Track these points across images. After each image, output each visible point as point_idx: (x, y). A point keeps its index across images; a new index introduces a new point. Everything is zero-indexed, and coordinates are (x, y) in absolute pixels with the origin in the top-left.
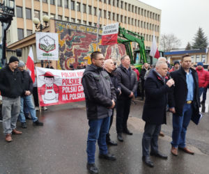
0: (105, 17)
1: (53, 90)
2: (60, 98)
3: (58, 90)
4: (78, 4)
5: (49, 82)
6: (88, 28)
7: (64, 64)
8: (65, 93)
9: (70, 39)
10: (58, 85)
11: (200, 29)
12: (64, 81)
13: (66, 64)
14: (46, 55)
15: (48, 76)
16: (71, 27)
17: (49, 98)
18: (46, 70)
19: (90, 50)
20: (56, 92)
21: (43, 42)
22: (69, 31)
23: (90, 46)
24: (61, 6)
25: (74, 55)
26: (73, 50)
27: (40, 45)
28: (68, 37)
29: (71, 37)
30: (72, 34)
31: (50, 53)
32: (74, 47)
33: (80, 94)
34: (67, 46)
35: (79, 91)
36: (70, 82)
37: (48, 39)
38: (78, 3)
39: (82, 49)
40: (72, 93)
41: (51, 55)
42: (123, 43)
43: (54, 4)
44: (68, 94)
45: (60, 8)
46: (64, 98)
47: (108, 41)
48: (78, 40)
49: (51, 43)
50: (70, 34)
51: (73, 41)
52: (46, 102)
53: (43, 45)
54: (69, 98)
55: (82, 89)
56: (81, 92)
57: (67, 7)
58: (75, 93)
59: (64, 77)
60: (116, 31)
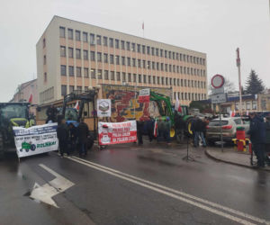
0: (144, 67)
1: (107, 135)
2: (111, 140)
3: (110, 135)
5: (106, 131)
8: (114, 137)
10: (110, 132)
11: (253, 72)
12: (114, 130)
14: (103, 113)
15: (105, 127)
17: (105, 141)
18: (103, 123)
19: (130, 105)
21: (101, 105)
23: (129, 102)
24: (101, 61)
25: (117, 111)
26: (116, 106)
27: (99, 107)
28: (112, 96)
29: (114, 96)
30: (115, 94)
32: (117, 104)
35: (123, 136)
36: (118, 130)
37: (105, 103)
38: (116, 56)
39: (124, 105)
40: (119, 137)
41: (107, 113)
43: (94, 60)
44: (116, 138)
46: (114, 141)
47: (143, 101)
48: (120, 98)
49: (106, 105)
50: (113, 94)
51: (116, 99)
52: (104, 143)
53: (101, 107)
57: (106, 61)
59: (114, 127)
60: (148, 93)
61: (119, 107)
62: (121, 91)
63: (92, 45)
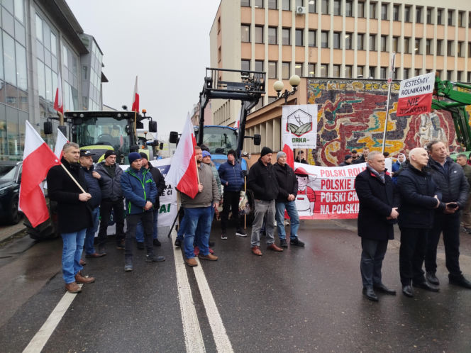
0: (408, 52)
1: (305, 196)
2: (316, 210)
3: (314, 197)
4: (347, 36)
6: (369, 84)
7: (319, 153)
8: (325, 203)
9: (332, 108)
10: (315, 189)
12: (323, 183)
13: (323, 153)
14: (297, 140)
16: (334, 86)
19: (371, 124)
20: (310, 200)
21: (293, 121)
22: (332, 94)
23: (371, 117)
24: (315, 46)
25: (339, 137)
26: (337, 128)
27: (288, 124)
28: (329, 105)
29: (334, 104)
30: (337, 99)
31: (302, 137)
32: (339, 122)
33: (351, 206)
34: (326, 120)
35: (349, 200)
36: (334, 185)
37: (302, 114)
38: (347, 33)
39: (356, 124)
40: (337, 204)
41: (305, 140)
42: (447, 108)
43: (302, 45)
44: (331, 205)
45: (314, 49)
46: (324, 211)
47: (413, 107)
48: (347, 109)
49: (306, 120)
50: (332, 98)
51: (339, 111)
53: (292, 125)
54: (331, 211)
55: (355, 197)
56: (352, 202)
57: (326, 46)
58: (341, 203)
59: (325, 177)
60: (428, 87)
61: (346, 130)
62: (351, 93)
63: (300, 15)
